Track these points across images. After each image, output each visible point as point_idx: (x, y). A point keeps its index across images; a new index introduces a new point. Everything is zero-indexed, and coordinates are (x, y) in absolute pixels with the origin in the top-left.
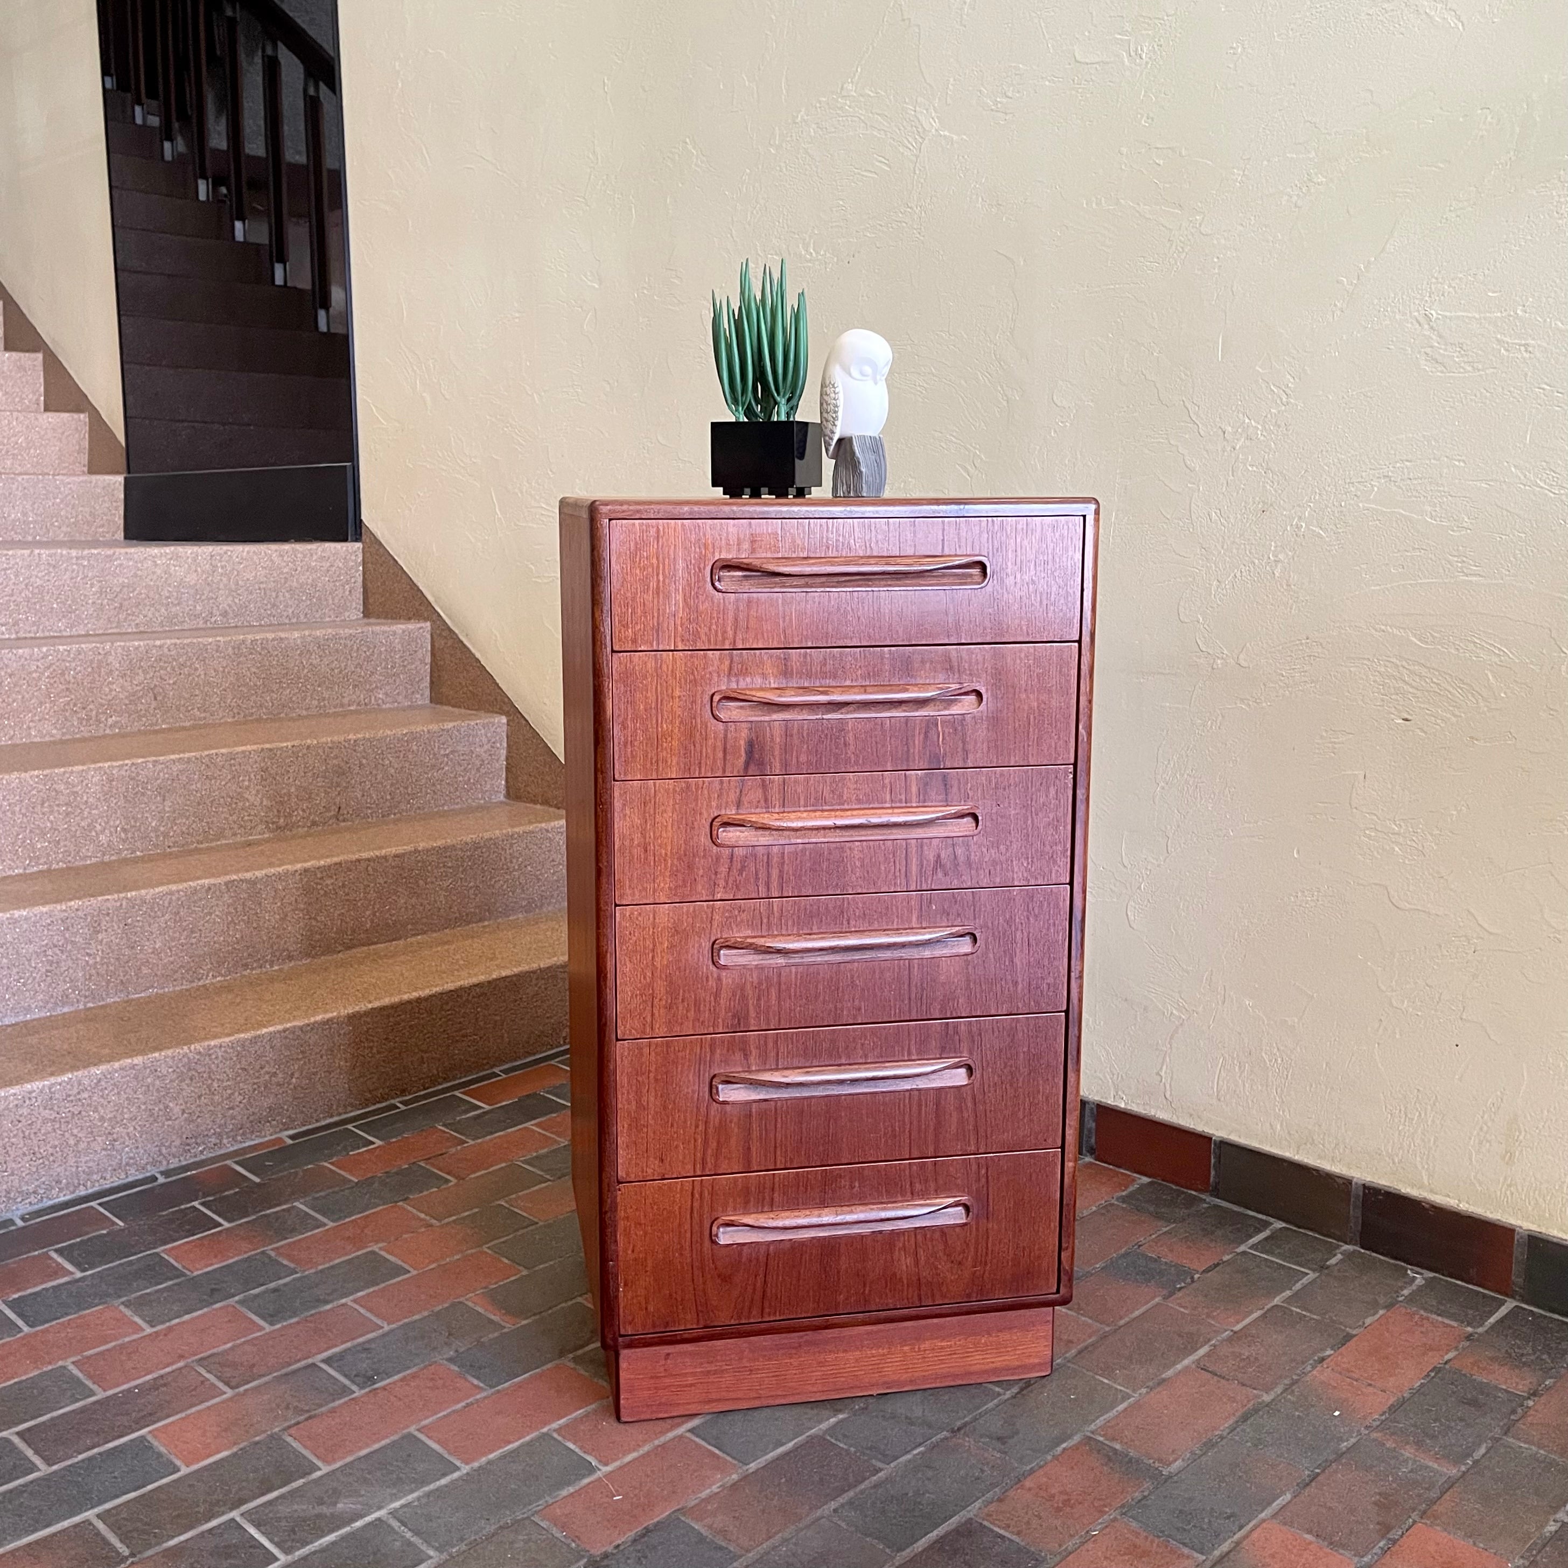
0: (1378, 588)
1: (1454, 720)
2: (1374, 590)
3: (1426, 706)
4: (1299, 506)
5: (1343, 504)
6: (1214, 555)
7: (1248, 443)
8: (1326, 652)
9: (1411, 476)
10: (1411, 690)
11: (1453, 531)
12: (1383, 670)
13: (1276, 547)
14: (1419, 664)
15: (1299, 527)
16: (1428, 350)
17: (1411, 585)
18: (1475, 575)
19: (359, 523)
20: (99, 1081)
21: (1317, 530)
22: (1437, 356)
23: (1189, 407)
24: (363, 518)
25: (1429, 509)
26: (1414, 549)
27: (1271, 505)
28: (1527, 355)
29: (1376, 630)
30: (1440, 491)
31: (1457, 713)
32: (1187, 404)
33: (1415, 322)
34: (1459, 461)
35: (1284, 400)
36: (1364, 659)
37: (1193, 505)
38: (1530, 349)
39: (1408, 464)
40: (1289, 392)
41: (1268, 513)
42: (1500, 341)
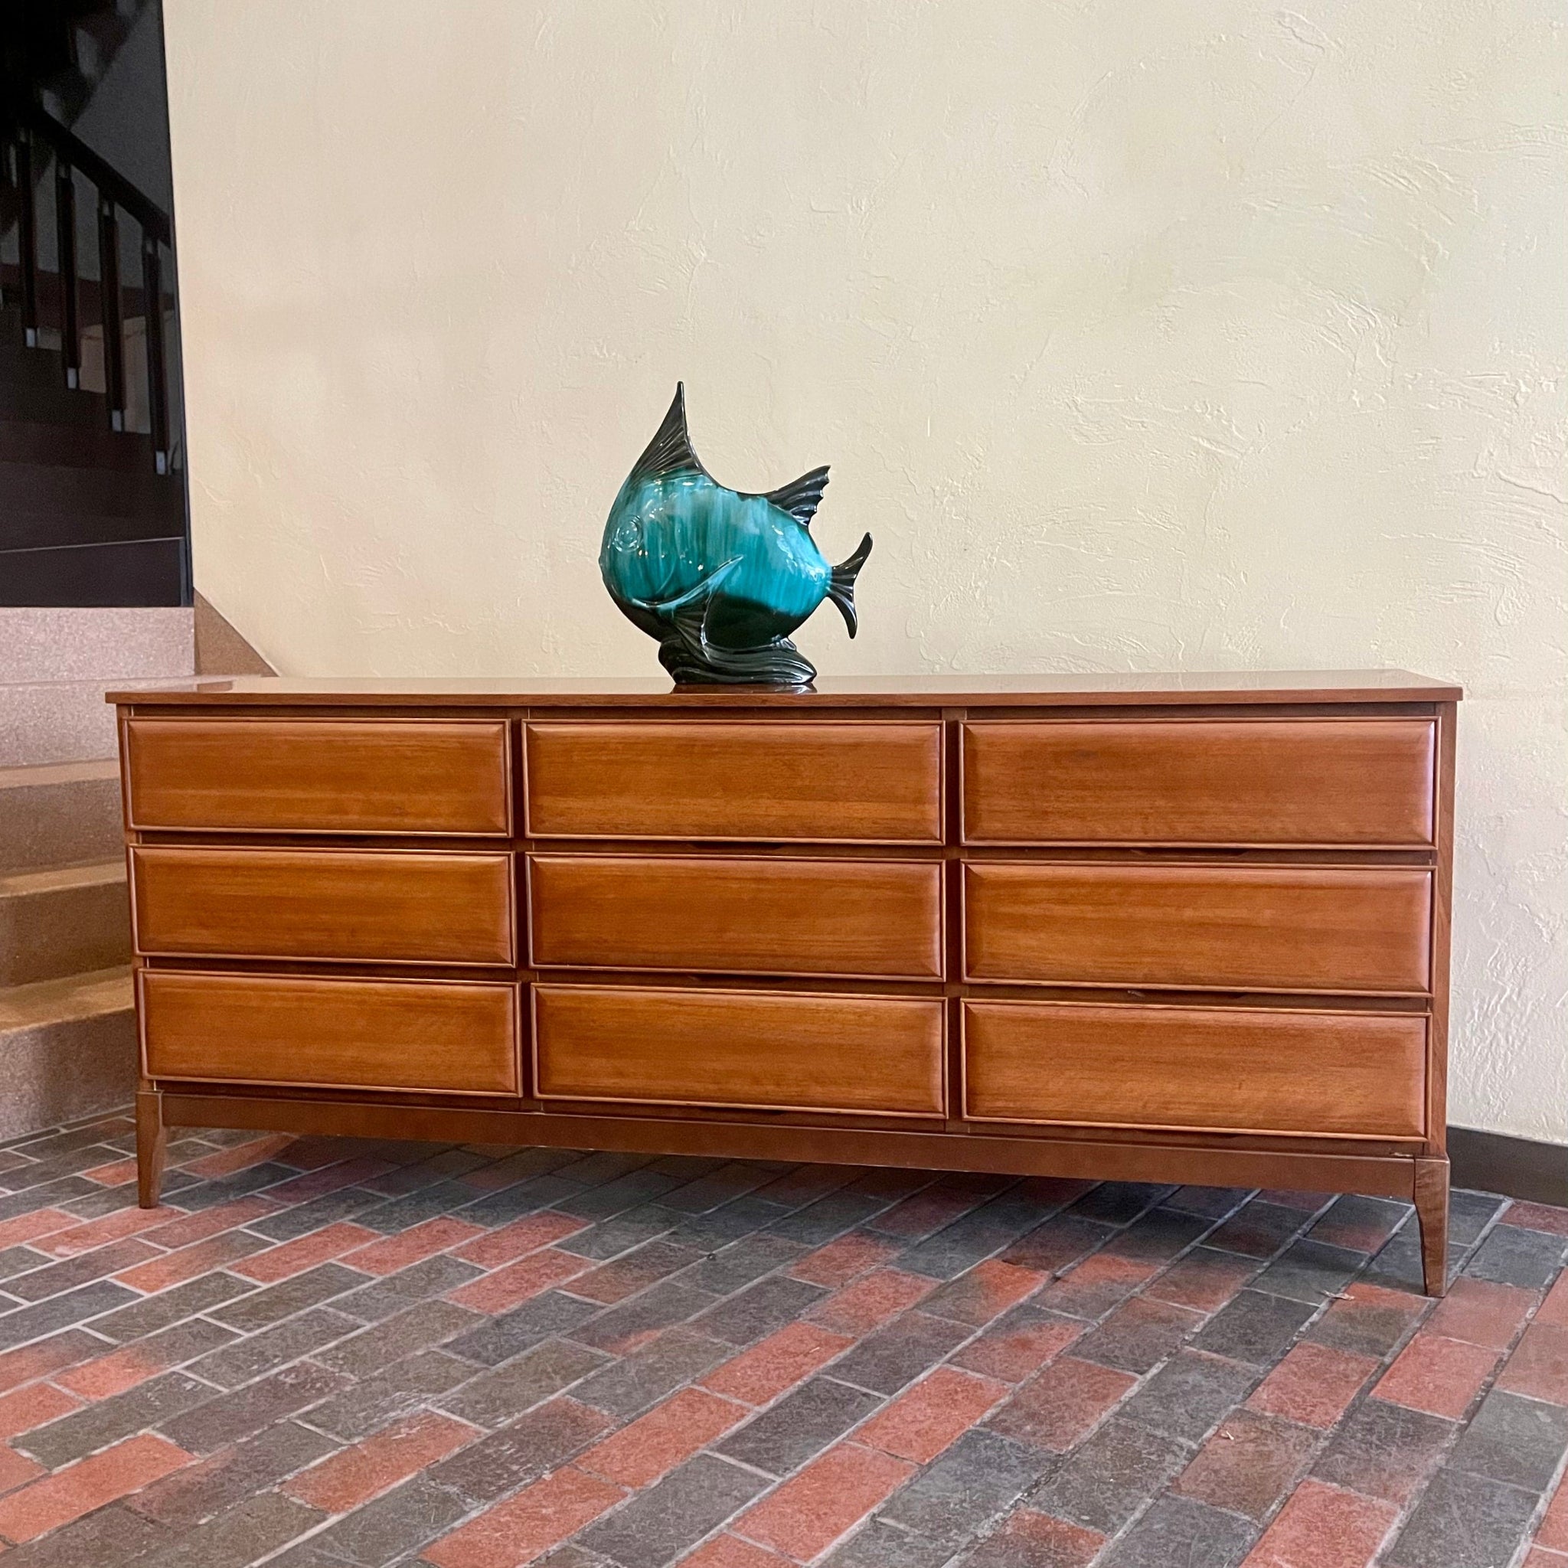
4: (991, 544)
5: (1023, 542)
7: (952, 498)
9: (1070, 519)
11: (1100, 558)
15: (991, 560)
16: (1077, 427)
18: (1117, 590)
19: (191, 590)
20: (11, 1042)
21: (1005, 562)
22: (1083, 431)
24: (195, 586)
25: (1083, 543)
27: (971, 545)
28: (1143, 430)
29: (1050, 635)
30: (1090, 530)
32: (906, 470)
33: (1066, 406)
35: (977, 465)
37: (914, 547)
38: (1145, 425)
39: (1066, 510)
40: (980, 459)
42: (1124, 420)
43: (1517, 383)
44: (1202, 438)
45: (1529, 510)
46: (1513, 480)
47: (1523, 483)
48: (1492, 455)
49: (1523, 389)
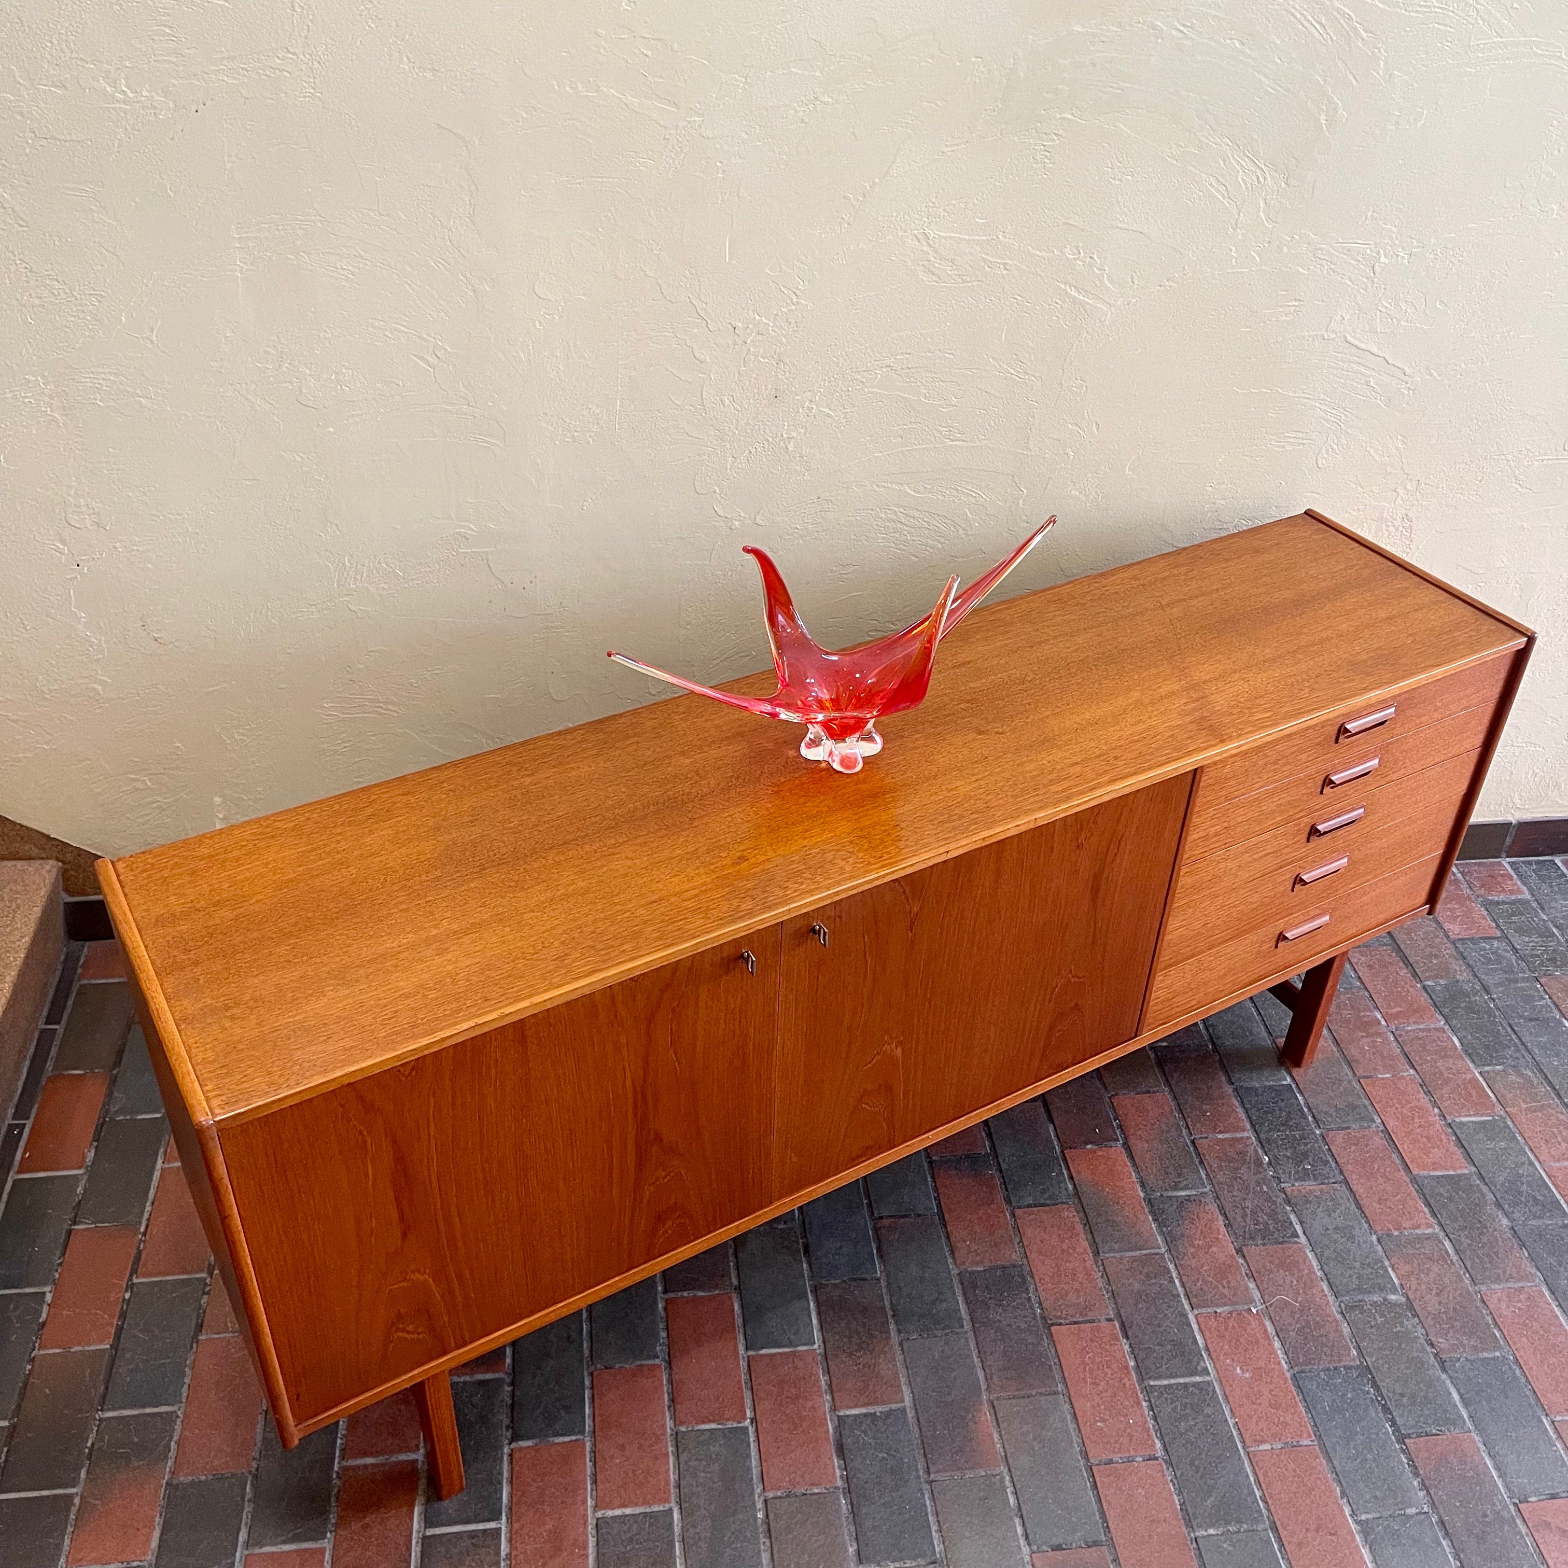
0: (880, 454)
1: (940, 545)
2: (877, 456)
4: (810, 391)
5: (850, 389)
6: (728, 435)
7: (760, 338)
8: (836, 507)
9: (910, 366)
10: (907, 528)
11: (943, 408)
12: (884, 515)
13: (789, 426)
14: (913, 509)
15: (810, 409)
16: (926, 263)
17: (907, 450)
18: (959, 440)
21: (827, 410)
22: (933, 269)
23: (696, 303)
25: (924, 391)
26: (911, 422)
27: (784, 391)
28: (1005, 272)
29: (878, 486)
30: (933, 378)
31: (942, 540)
32: (693, 301)
33: (914, 239)
34: (949, 354)
35: (795, 300)
36: (868, 509)
37: (704, 393)
38: (1008, 267)
39: (907, 356)
40: (798, 292)
41: (781, 398)
42: (984, 260)
43: (1378, 253)
44: (1070, 285)
45: (1362, 370)
46: (1356, 342)
47: (1363, 346)
48: (1343, 319)
49: (1383, 259)
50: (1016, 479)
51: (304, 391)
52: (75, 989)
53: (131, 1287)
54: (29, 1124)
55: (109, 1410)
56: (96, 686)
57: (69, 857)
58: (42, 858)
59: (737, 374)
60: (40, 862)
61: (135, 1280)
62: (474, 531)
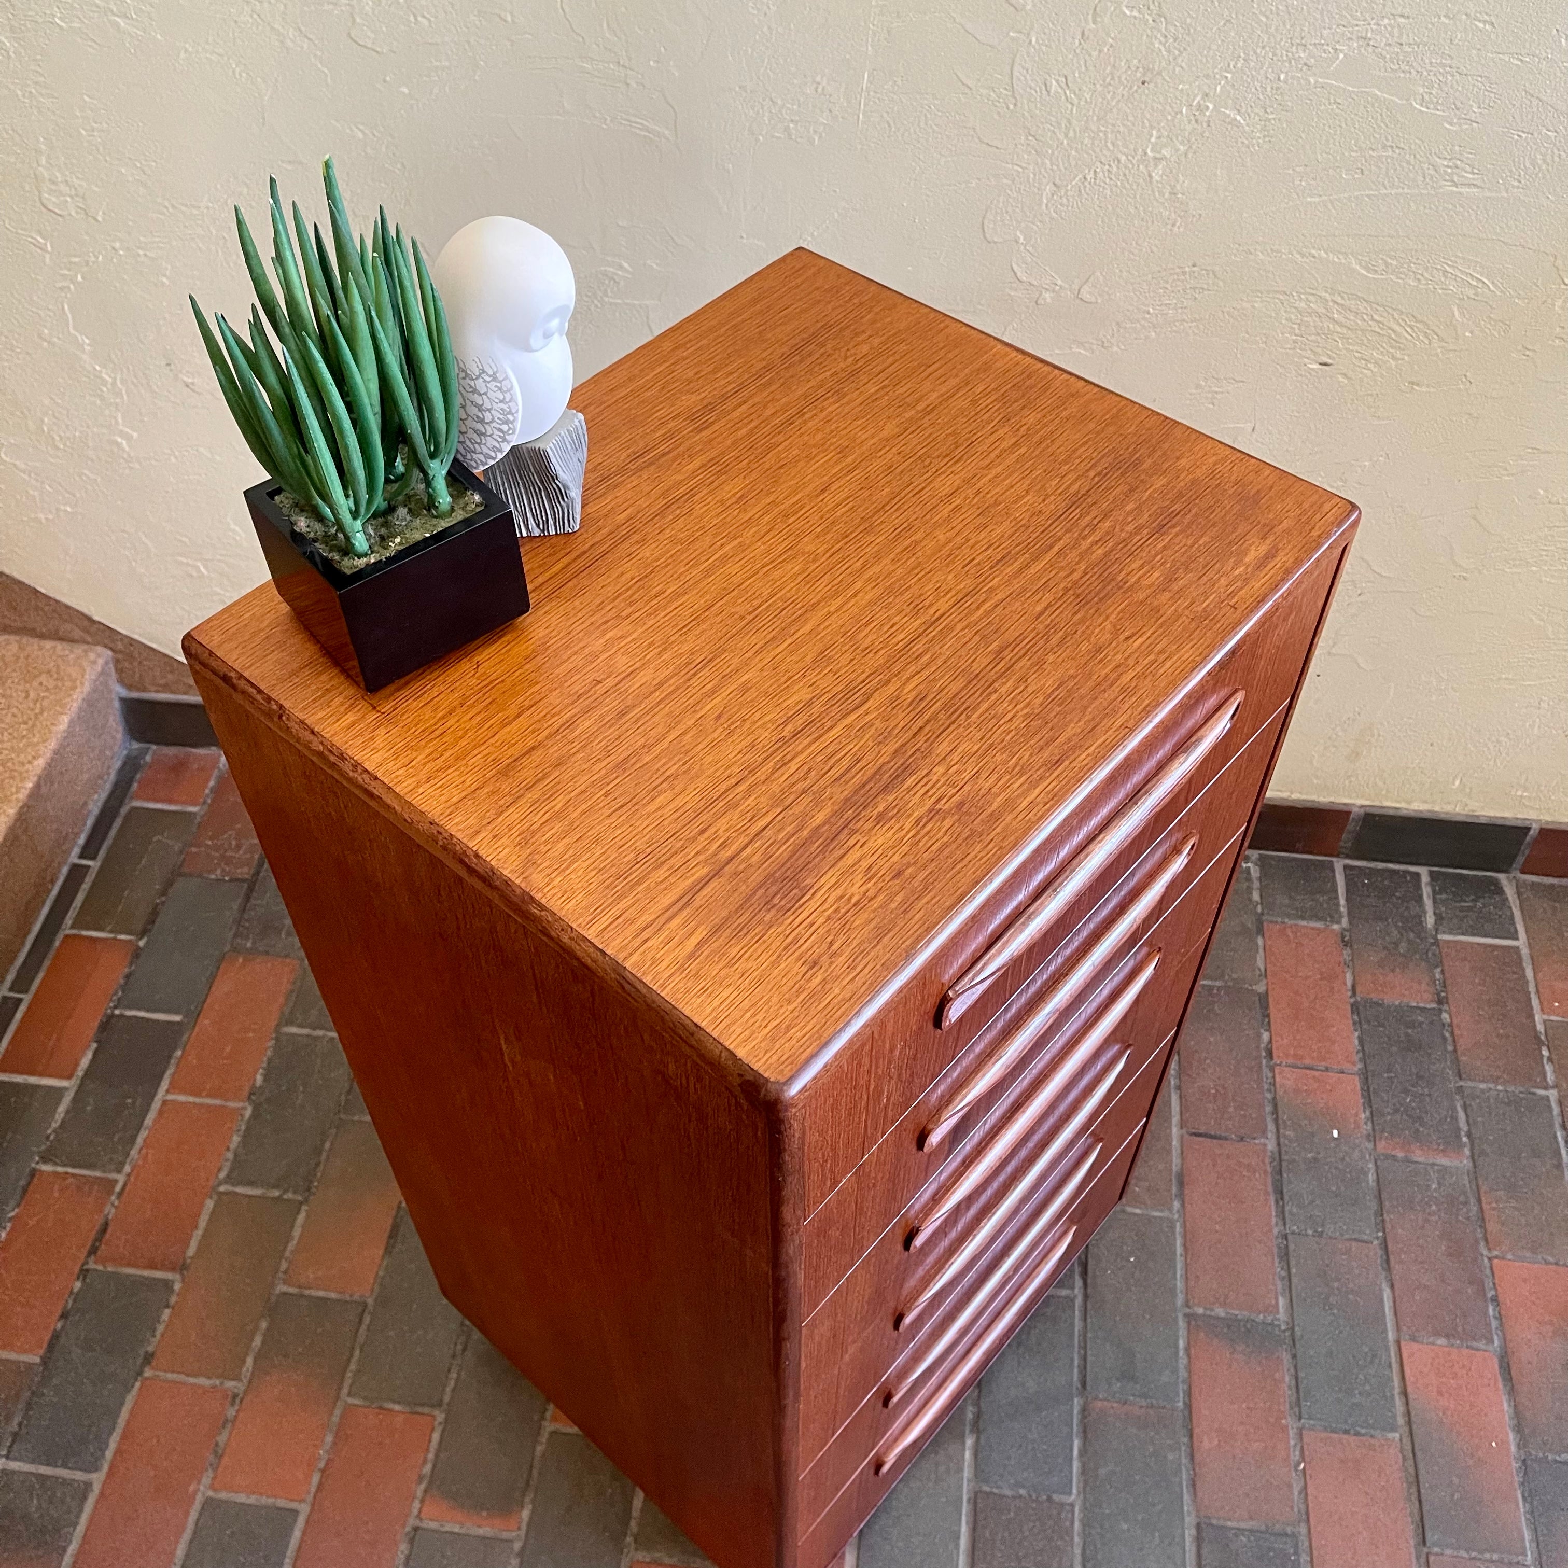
0: (1317, 199)
1: (1393, 363)
2: (1310, 203)
3: (1356, 348)
4: (1207, 76)
5: (1282, 77)
6: (1050, 147)
8: (1221, 284)
9: (1404, 39)
10: (1339, 330)
11: (1451, 124)
12: (1303, 305)
13: (1159, 137)
14: (1358, 298)
15: (1201, 109)
17: (1368, 196)
25: (1421, 90)
26: (1384, 147)
27: (1159, 73)
29: (1303, 255)
30: (1444, 66)
31: (1399, 355)
34: (1485, 22)
36: (1277, 292)
39: (1402, 20)
41: (1152, 86)
50: (1559, 263)
51: (358, 20)
52: (124, 810)
53: (84, 1273)
54: (27, 998)
55: (15, 1459)
56: (119, 440)
57: (120, 646)
58: (88, 643)
59: (1079, 37)
60: (86, 647)
61: (91, 1265)
62: (626, 270)
